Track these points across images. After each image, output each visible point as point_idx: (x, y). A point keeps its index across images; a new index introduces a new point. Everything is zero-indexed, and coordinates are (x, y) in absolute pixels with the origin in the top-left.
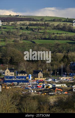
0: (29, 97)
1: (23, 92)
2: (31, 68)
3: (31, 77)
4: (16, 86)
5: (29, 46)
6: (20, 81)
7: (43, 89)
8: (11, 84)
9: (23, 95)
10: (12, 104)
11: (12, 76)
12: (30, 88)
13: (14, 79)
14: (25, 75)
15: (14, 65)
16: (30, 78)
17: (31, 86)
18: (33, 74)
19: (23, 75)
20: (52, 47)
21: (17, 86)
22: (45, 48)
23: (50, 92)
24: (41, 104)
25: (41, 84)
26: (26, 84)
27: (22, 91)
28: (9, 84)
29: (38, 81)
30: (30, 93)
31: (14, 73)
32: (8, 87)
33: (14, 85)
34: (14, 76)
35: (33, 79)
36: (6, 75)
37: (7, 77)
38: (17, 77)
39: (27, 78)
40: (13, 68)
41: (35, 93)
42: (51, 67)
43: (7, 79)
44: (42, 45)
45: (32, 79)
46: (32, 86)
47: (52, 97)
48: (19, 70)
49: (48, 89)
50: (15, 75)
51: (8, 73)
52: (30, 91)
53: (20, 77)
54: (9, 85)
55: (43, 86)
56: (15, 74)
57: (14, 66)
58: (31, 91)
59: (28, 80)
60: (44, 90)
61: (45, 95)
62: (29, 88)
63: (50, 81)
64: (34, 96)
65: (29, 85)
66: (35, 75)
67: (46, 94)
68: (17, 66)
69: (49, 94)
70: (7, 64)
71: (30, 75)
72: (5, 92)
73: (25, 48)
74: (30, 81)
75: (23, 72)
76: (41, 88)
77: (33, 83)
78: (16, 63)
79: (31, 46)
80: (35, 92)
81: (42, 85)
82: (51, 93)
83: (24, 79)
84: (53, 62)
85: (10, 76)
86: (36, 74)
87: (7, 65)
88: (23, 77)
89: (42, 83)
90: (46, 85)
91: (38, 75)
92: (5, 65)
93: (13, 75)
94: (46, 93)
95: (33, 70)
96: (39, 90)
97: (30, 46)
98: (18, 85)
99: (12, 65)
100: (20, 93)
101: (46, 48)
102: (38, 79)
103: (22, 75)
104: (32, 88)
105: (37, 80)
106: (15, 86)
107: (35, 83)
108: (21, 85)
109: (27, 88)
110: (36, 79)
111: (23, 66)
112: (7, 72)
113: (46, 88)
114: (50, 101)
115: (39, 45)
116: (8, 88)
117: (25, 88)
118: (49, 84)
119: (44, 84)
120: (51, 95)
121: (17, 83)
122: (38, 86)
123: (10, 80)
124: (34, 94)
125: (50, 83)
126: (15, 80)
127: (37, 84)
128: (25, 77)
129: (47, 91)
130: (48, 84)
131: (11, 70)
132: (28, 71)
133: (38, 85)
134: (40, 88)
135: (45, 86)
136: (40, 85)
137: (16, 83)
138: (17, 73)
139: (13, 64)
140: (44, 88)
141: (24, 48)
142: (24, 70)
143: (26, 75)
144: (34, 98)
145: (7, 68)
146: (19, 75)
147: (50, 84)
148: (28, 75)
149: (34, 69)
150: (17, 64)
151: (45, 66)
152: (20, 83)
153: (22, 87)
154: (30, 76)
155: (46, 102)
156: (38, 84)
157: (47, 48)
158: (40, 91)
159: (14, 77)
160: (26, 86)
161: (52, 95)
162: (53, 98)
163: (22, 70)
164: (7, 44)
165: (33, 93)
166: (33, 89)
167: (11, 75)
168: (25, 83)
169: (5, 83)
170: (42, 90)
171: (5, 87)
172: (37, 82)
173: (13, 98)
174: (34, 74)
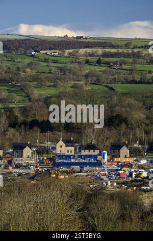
0: (103, 194)
1: (91, 186)
2: (107, 139)
3: (106, 156)
4: (77, 174)
5: (102, 97)
6: (85, 164)
7: (130, 179)
8: (69, 169)
9: (91, 190)
10: (70, 208)
11: (69, 154)
12: (105, 178)
13: (73, 161)
14: (94, 151)
15: (74, 132)
16: (104, 158)
17: (107, 174)
18: (111, 149)
19: (92, 152)
20: (147, 97)
21: (79, 174)
22: (133, 99)
23: (144, 186)
24: (125, 208)
25: (126, 169)
26: (97, 169)
27: (90, 182)
28: (64, 169)
29: (120, 164)
30: (105, 187)
31: (73, 148)
32: (62, 175)
33: (74, 172)
34: (73, 153)
35: (111, 160)
36: (58, 151)
37: (60, 156)
38: (79, 156)
39: (99, 158)
40: (72, 139)
41: (114, 187)
42: (144, 136)
43: (60, 161)
44: (128, 94)
45: (108, 161)
46: (109, 173)
47: (146, 195)
48: (84, 143)
49: (139, 178)
50: (76, 152)
51: (61, 149)
52: (104, 183)
53: (86, 156)
54: (64, 171)
55: (131, 174)
56: (75, 150)
57: (73, 134)
58: (107, 183)
59: (100, 162)
60: (132, 181)
61: (134, 191)
62: (102, 177)
63: (144, 164)
64: (113, 193)
65: (103, 172)
66: (114, 152)
67: (135, 188)
68: (78, 135)
69: (140, 189)
70: (60, 131)
71: (104, 151)
72: (56, 185)
73: (94, 99)
74: (104, 163)
75: (90, 147)
76: (126, 177)
77: (110, 168)
78: (78, 128)
79: (107, 96)
80: (115, 184)
81: (127, 172)
82: (145, 188)
83: (93, 159)
84: (149, 127)
85: (66, 154)
86: (116, 151)
87: (61, 133)
88: (90, 156)
89: (128, 167)
90: (136, 172)
91: (119, 152)
92: (57, 132)
93: (71, 152)
94: (135, 186)
95: (111, 143)
96: (121, 180)
97: (105, 97)
98: (81, 172)
99: (69, 133)
100: (86, 188)
101: (135, 100)
102: (119, 159)
103: (89, 151)
104: (109, 177)
105: (119, 162)
106: (75, 175)
107: (115, 167)
108: (87, 172)
109: (99, 178)
110: (116, 159)
111: (91, 134)
112: (61, 147)
113: (135, 177)
114: (143, 203)
115: (122, 94)
116: (62, 177)
117: (94, 177)
118: (142, 170)
119: (132, 170)
120: (145, 191)
121: (79, 167)
122: (119, 174)
123: (67, 161)
124: (113, 190)
125: (143, 168)
126: (76, 161)
127: (118, 170)
128: (96, 157)
129: (138, 183)
130: (140, 170)
131: (68, 143)
132: (100, 144)
133: (120, 172)
134: (124, 178)
135: (134, 173)
136: (125, 171)
137: (77, 168)
138: (80, 148)
139: (71, 132)
140: (132, 177)
141: (92, 99)
142: (93, 143)
143: (97, 152)
144: (112, 196)
145: (61, 139)
146: (83, 151)
147: (144, 170)
148: (100, 152)
149: (112, 141)
150: (79, 131)
151: (134, 135)
152: (86, 169)
153: (88, 175)
154: (104, 154)
155: (136, 204)
156: (121, 170)
157: (137, 100)
158: (124, 183)
159: (74, 156)
160: (97, 173)
161: (148, 191)
162: (148, 197)
163: (89, 142)
164: (60, 93)
165: (111, 186)
166: (110, 179)
167: (68, 152)
168: (95, 167)
169: (56, 168)
170: (128, 180)
171: (57, 175)
172: (118, 166)
173: (71, 197)
174: (112, 151)
